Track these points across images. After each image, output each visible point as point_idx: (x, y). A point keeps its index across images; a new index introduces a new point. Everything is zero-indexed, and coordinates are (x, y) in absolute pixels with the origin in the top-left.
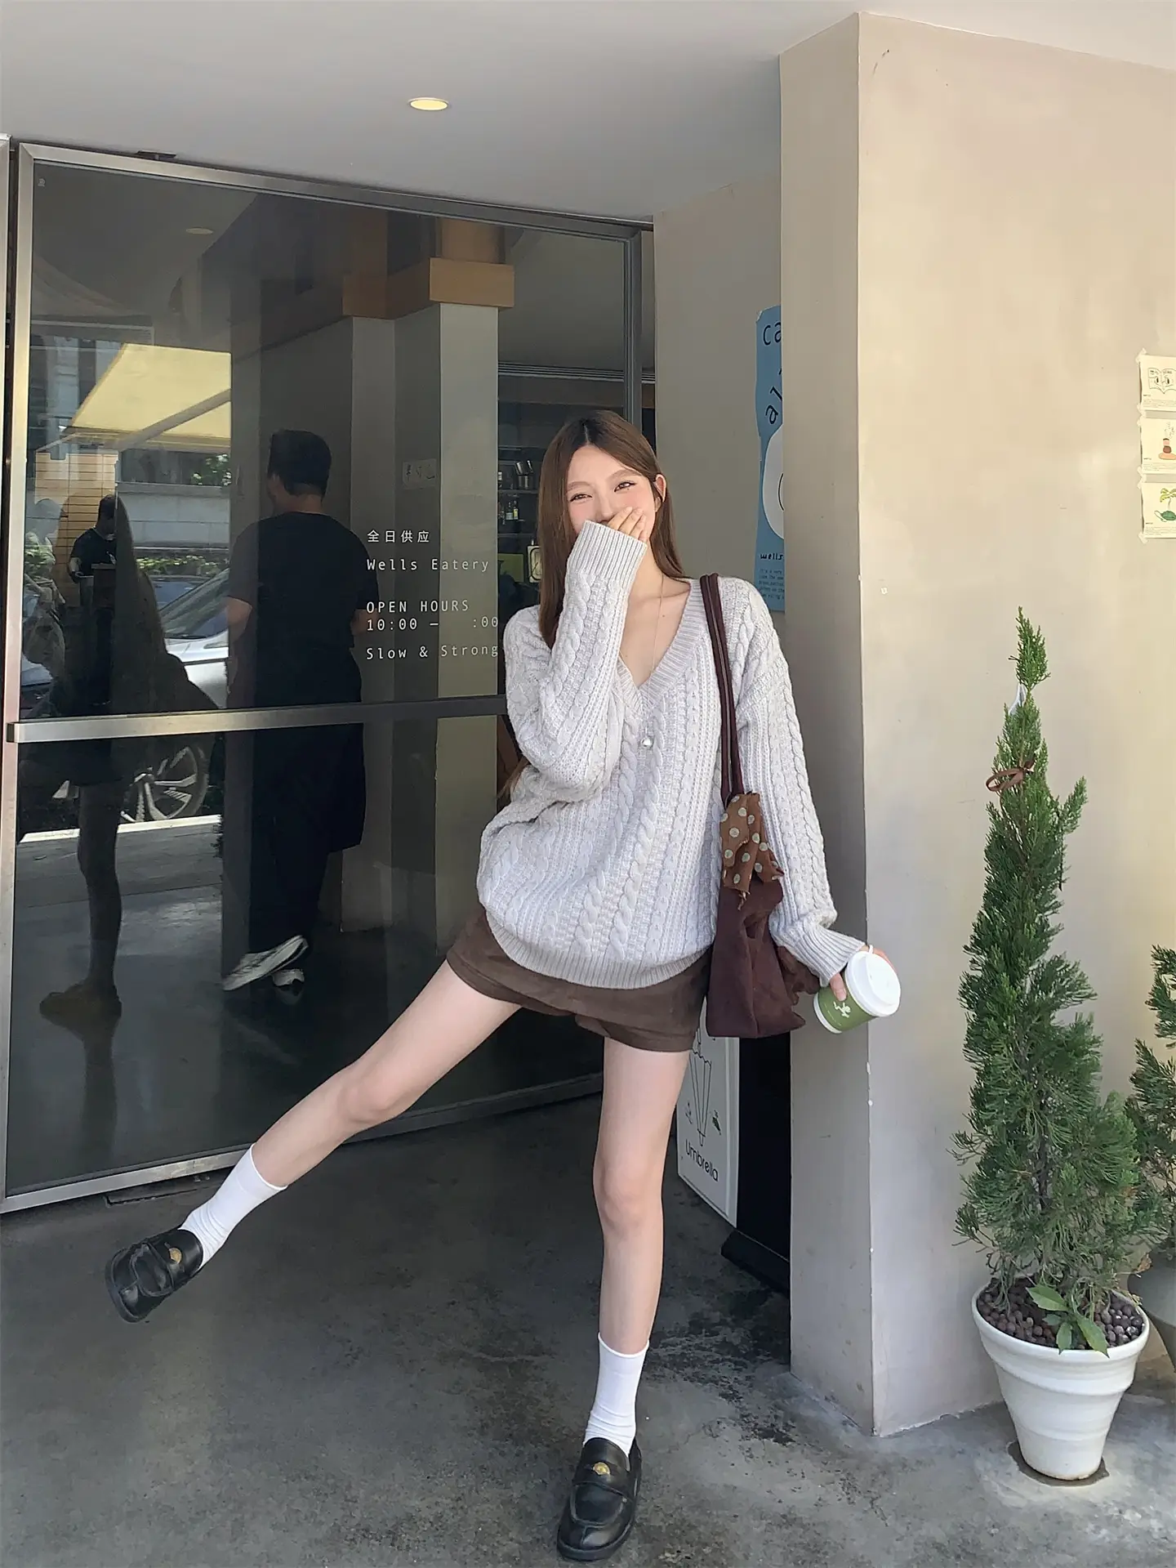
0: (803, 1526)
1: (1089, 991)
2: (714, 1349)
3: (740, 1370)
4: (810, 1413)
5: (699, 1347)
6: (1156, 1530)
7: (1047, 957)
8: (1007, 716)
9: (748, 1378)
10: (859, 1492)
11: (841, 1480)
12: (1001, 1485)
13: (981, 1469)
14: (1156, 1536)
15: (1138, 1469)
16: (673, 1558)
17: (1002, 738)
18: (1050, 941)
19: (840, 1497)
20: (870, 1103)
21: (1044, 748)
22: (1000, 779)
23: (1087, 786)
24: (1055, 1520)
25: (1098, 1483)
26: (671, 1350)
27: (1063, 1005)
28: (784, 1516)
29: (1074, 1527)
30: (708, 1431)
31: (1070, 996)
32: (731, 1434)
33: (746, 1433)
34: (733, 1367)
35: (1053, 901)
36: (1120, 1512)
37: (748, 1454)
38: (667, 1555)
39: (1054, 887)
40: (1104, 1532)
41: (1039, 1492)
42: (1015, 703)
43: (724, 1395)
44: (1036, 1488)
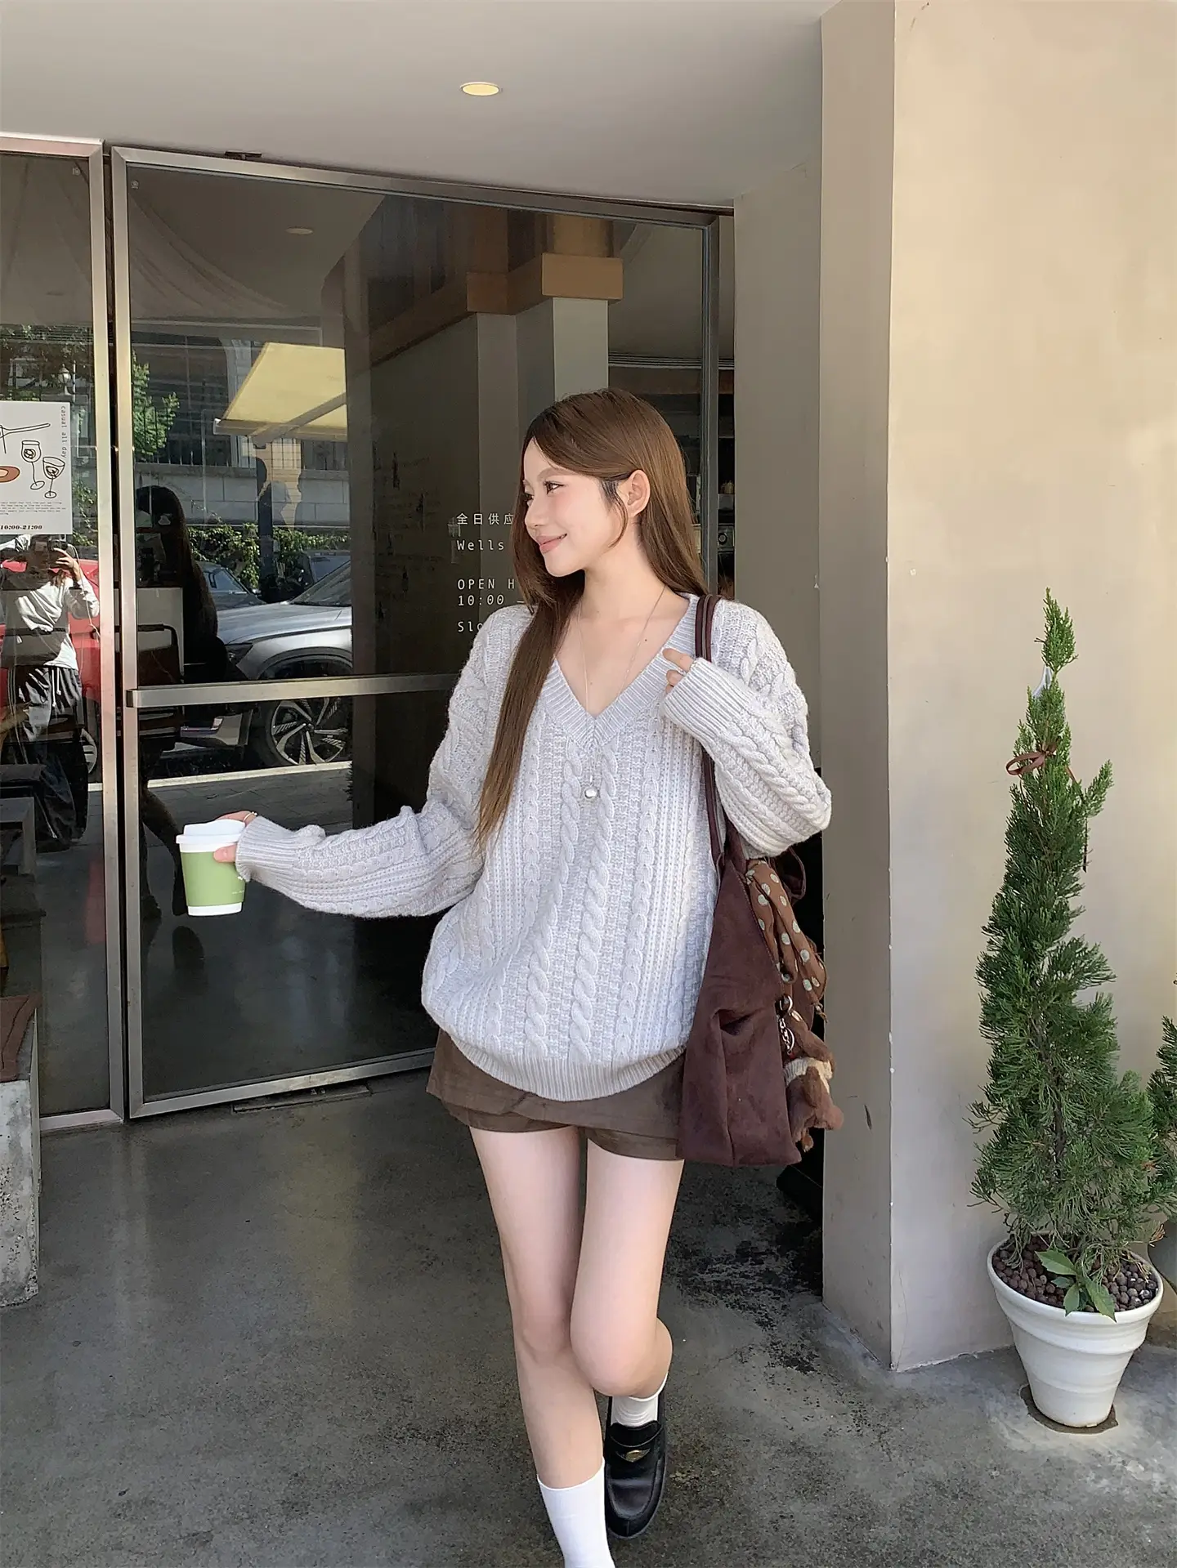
0: (809, 1455)
1: (1108, 973)
2: (757, 1278)
3: (778, 1299)
4: (833, 1344)
5: (743, 1275)
6: (1157, 1484)
7: (1066, 939)
8: (1030, 700)
9: (784, 1307)
10: (869, 1425)
11: (854, 1411)
12: (1007, 1427)
13: (992, 1410)
14: (1155, 1490)
15: (1147, 1421)
16: (683, 1478)
17: (1025, 722)
18: (1070, 923)
19: (850, 1428)
20: (892, 1070)
21: (1067, 731)
22: (1021, 762)
23: (1113, 769)
24: (1058, 1467)
25: (1105, 1432)
26: (715, 1277)
27: (1081, 986)
28: (793, 1444)
29: (1075, 1474)
30: (739, 1357)
31: (1088, 977)
32: (759, 1360)
33: (772, 1360)
34: (772, 1295)
35: (1076, 883)
36: (1124, 1462)
37: (771, 1381)
38: (678, 1474)
39: (1076, 870)
40: (1105, 1482)
41: (1046, 1438)
42: (1041, 686)
43: (761, 1323)
44: (1043, 1433)
